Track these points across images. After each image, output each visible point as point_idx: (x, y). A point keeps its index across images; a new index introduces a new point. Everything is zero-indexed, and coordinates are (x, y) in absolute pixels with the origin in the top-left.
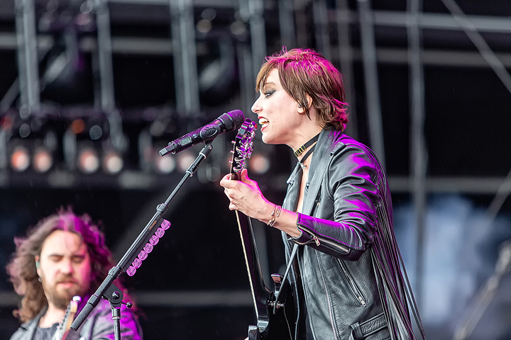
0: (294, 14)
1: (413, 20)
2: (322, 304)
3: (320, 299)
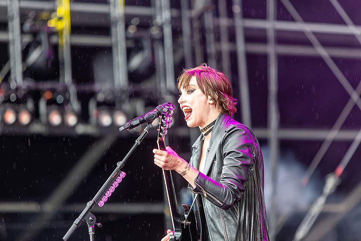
0: (191, 20)
1: (271, 25)
2: (218, 224)
3: (216, 221)
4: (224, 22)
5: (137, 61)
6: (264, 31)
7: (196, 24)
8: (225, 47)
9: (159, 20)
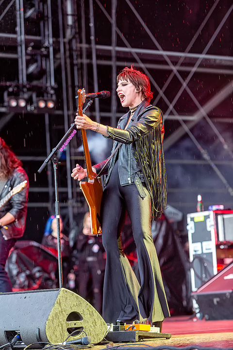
0: (64, 43)
1: (113, 49)
4: (84, 46)
5: (32, 68)
6: (110, 51)
7: (67, 47)
8: (85, 61)
9: (46, 44)
